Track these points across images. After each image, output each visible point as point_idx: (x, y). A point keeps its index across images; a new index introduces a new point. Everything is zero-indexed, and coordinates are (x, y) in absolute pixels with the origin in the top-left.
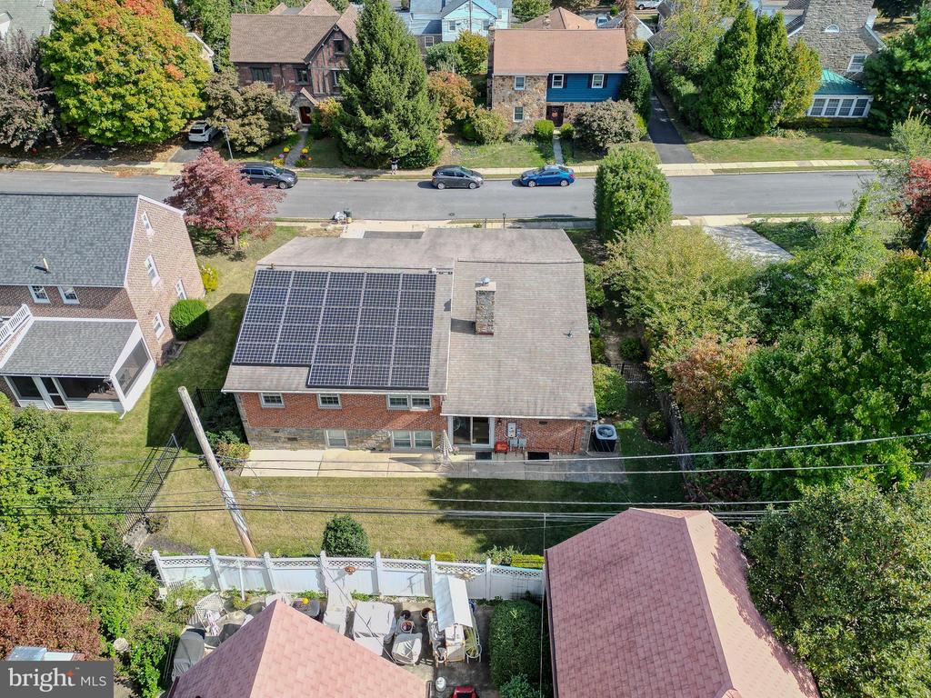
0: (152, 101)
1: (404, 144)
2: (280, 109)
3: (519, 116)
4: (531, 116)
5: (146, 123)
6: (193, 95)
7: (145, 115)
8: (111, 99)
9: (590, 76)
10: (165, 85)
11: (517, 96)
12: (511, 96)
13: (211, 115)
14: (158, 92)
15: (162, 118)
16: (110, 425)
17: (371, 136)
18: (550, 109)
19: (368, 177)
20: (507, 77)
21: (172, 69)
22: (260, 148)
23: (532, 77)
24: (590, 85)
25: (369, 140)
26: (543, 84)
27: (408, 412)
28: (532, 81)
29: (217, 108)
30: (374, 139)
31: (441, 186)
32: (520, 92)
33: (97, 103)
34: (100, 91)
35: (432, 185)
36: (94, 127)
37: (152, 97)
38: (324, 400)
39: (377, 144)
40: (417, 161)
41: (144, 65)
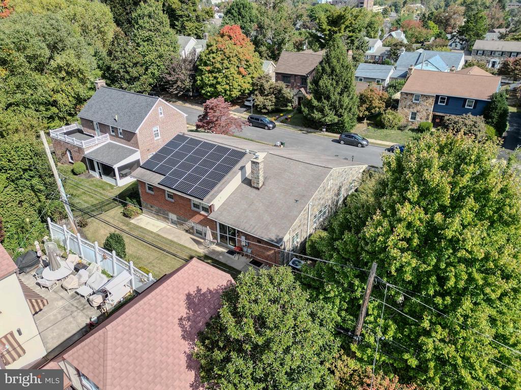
0: (228, 82)
1: (331, 118)
2: (286, 95)
3: (414, 118)
4: (421, 118)
5: (223, 91)
6: (249, 83)
7: (223, 87)
8: (213, 78)
9: (465, 100)
10: (236, 76)
11: (414, 105)
12: (410, 105)
13: (253, 93)
14: (231, 78)
15: (230, 90)
16: (109, 188)
17: (315, 111)
18: (435, 117)
19: (310, 132)
20: (409, 94)
21: (242, 70)
22: (269, 111)
23: (424, 95)
24: (464, 106)
25: (314, 113)
26: (431, 101)
27: (199, 213)
28: (425, 98)
29: (257, 90)
30: (316, 113)
31: (342, 142)
32: (416, 104)
33: (207, 79)
34: (210, 75)
35: (338, 142)
36: (204, 90)
37: (229, 80)
38: (169, 196)
39: (317, 115)
40: (338, 129)
41: (229, 66)
